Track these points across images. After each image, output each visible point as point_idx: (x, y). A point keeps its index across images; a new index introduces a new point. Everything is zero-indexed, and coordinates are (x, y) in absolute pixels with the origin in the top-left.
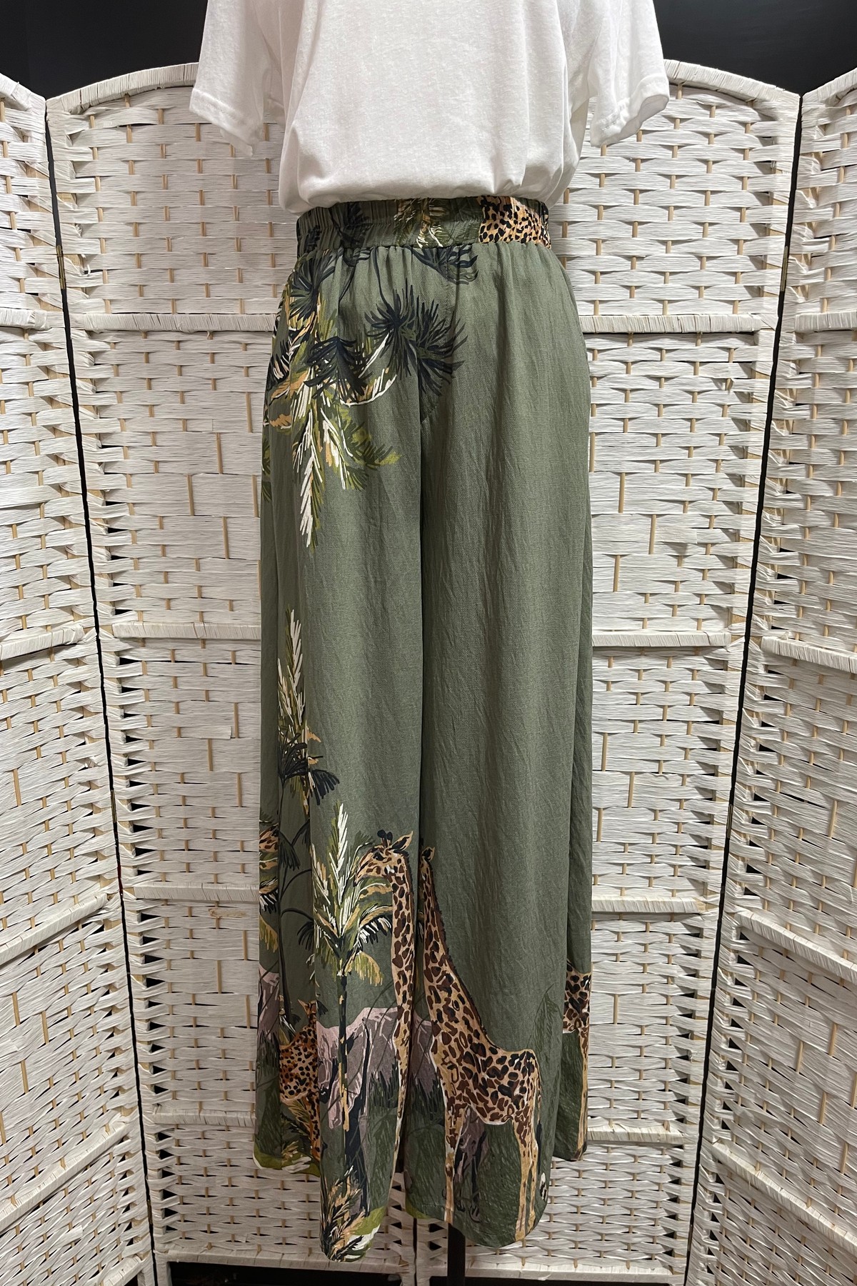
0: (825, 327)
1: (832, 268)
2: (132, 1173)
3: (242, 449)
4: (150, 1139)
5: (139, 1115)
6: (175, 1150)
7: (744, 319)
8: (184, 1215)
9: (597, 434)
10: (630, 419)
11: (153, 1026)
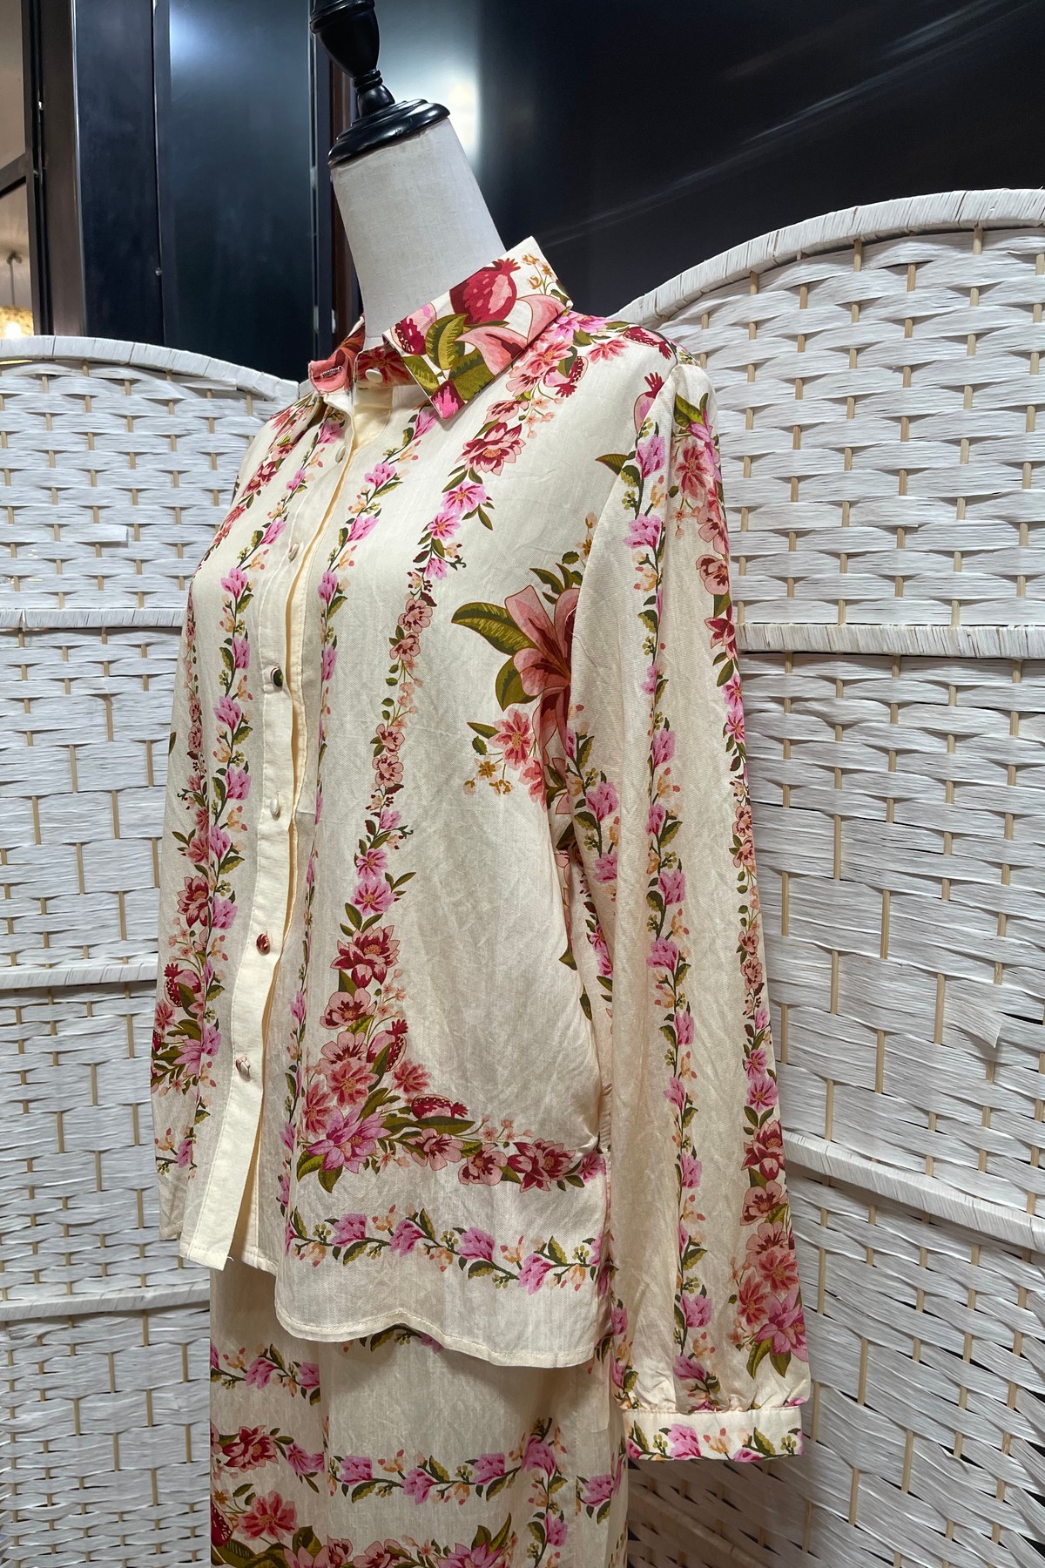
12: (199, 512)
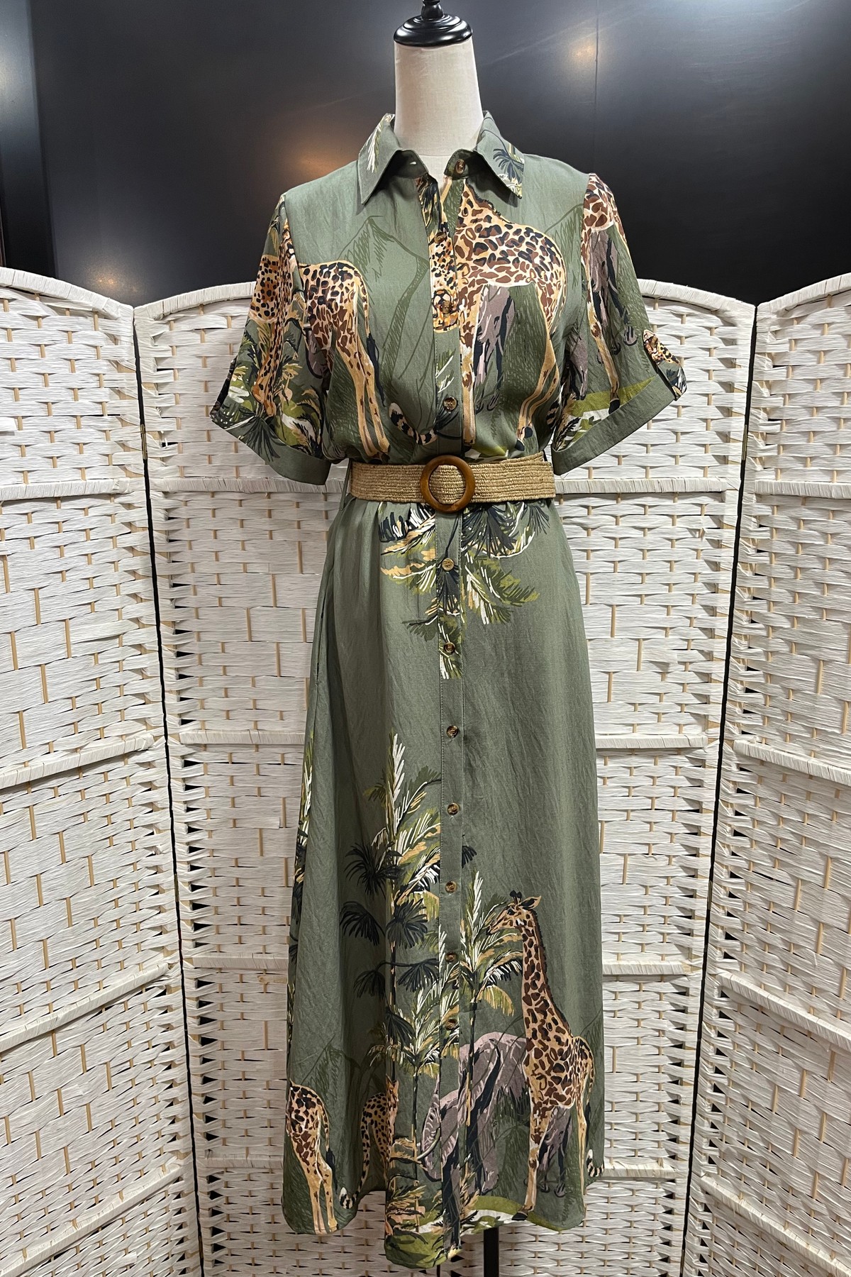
0: (779, 492)
1: (783, 445)
2: (185, 1211)
3: (293, 587)
4: (202, 1182)
5: (192, 1160)
6: (224, 1192)
7: (713, 482)
8: (230, 1250)
9: (592, 574)
10: (619, 562)
11: (206, 1080)
12: (65, 406)
